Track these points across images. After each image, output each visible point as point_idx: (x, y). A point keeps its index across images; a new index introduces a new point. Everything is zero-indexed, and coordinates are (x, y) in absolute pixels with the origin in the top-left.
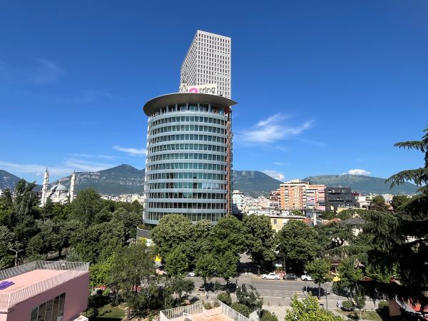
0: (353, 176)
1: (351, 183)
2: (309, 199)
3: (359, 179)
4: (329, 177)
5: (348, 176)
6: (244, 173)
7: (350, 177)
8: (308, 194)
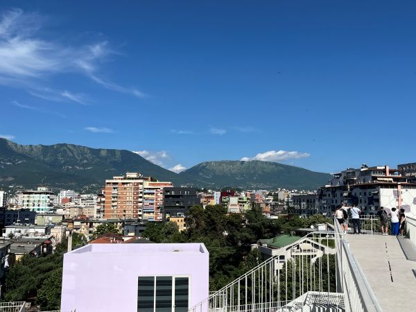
0: (263, 162)
1: (260, 172)
2: (147, 203)
3: (271, 167)
4: (232, 163)
5: (257, 162)
6: (103, 153)
7: (260, 164)
8: (146, 196)
